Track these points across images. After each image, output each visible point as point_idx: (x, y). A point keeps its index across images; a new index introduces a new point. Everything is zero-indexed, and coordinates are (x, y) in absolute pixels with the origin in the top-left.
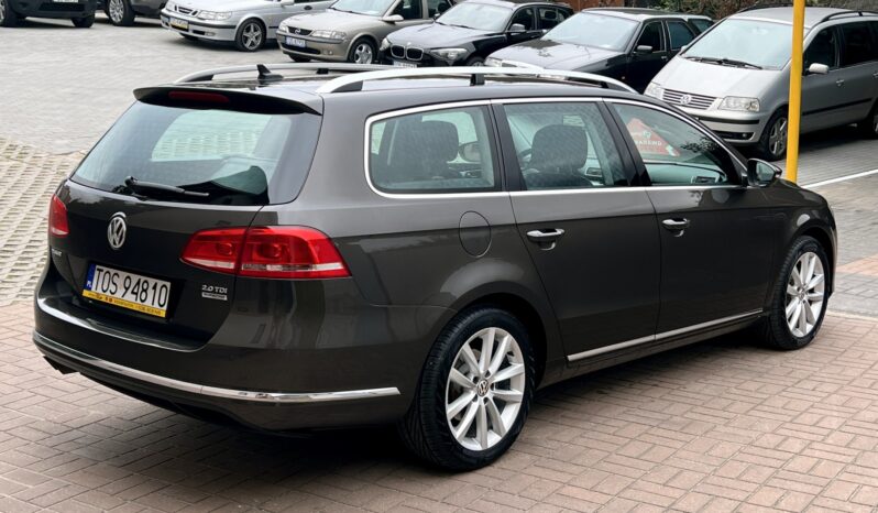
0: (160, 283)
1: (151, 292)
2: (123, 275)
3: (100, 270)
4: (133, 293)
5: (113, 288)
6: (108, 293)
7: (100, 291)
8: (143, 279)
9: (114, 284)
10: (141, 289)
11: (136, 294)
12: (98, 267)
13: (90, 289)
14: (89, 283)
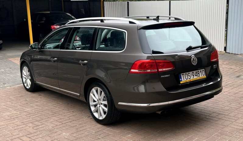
0: (202, 70)
1: (200, 73)
2: (191, 73)
3: (183, 75)
4: (196, 76)
6: (188, 79)
7: (185, 80)
8: (197, 71)
9: (189, 76)
10: (197, 74)
11: (197, 75)
12: (181, 74)
13: (182, 81)
14: (180, 79)
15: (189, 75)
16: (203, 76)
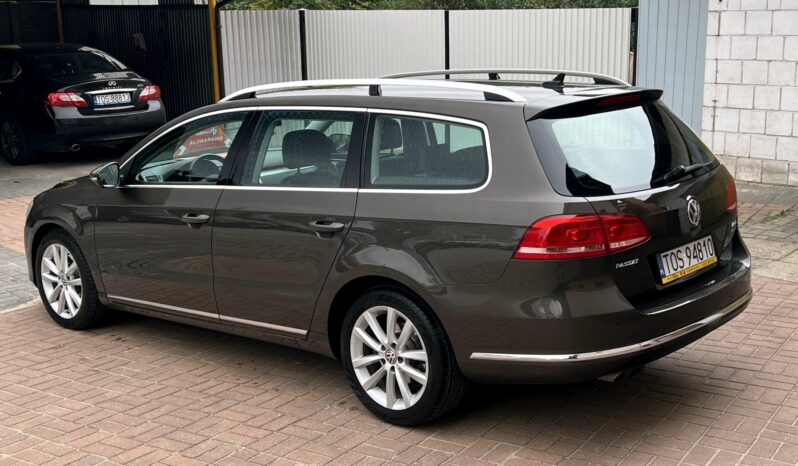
0: (706, 239)
1: (703, 249)
2: (682, 248)
3: (665, 256)
4: (694, 257)
5: (680, 263)
6: (679, 269)
7: (672, 272)
8: (696, 243)
9: (680, 259)
10: (698, 252)
11: (697, 256)
12: (662, 255)
13: (664, 276)
14: (661, 271)
15: (680, 255)
16: (710, 256)
